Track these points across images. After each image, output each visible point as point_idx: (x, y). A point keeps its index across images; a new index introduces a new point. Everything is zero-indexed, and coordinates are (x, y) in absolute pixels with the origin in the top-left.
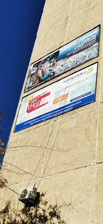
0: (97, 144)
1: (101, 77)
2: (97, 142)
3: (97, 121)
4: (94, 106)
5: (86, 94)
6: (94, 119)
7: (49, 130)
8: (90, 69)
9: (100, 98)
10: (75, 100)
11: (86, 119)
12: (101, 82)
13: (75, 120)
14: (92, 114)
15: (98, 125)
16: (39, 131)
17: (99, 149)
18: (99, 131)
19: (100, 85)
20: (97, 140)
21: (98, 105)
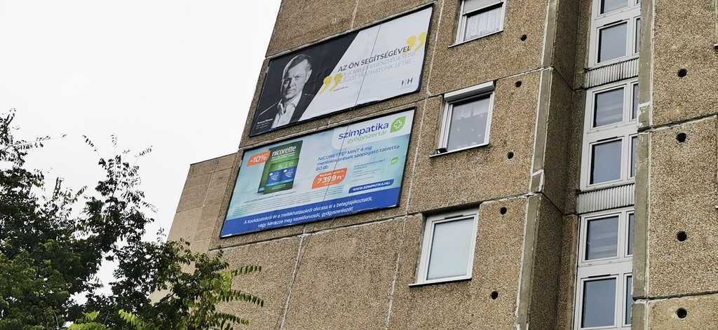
0: (390, 309)
1: (417, 148)
2: (390, 305)
3: (396, 255)
4: (396, 219)
5: (383, 182)
6: (390, 248)
7: (297, 251)
8: (397, 119)
9: (408, 200)
10: (359, 190)
11: (376, 246)
12: (415, 160)
13: (354, 241)
14: (389, 236)
15: (397, 265)
16: (278, 249)
17: (393, 320)
18: (397, 280)
19: (412, 168)
20: (391, 301)
21: (403, 217)
